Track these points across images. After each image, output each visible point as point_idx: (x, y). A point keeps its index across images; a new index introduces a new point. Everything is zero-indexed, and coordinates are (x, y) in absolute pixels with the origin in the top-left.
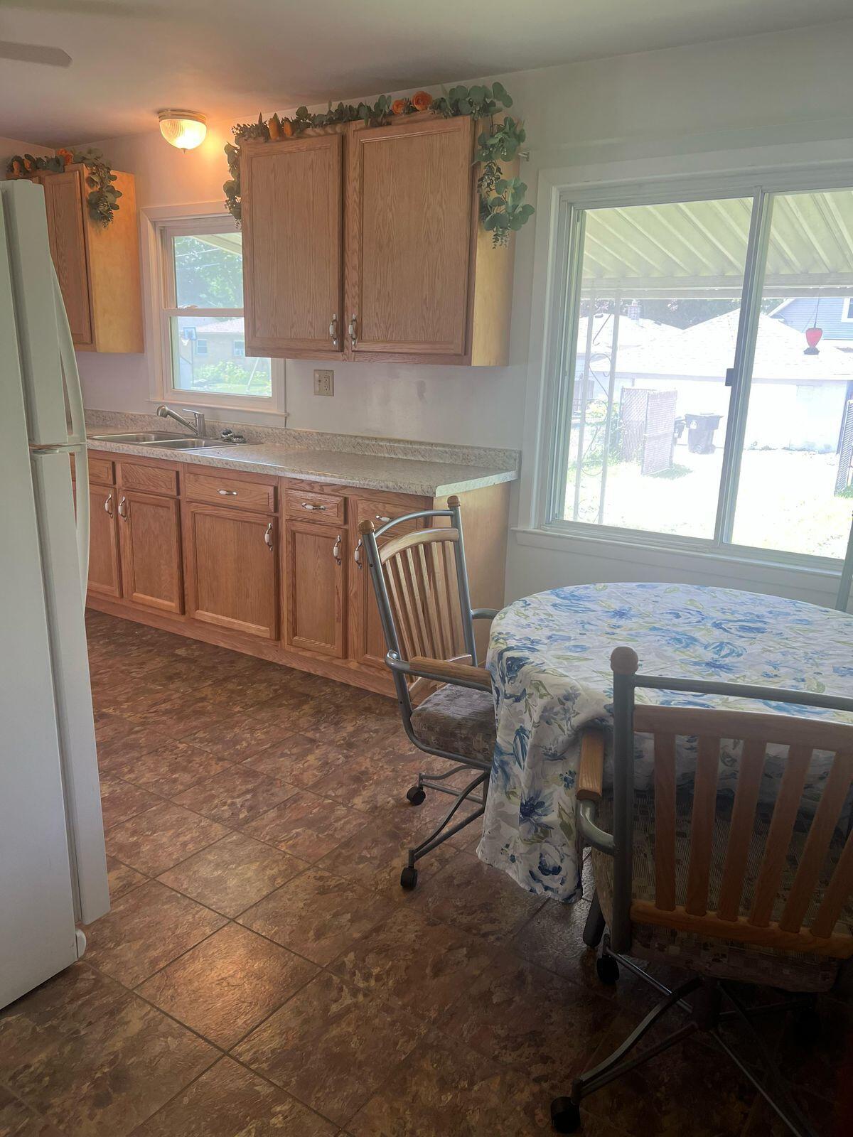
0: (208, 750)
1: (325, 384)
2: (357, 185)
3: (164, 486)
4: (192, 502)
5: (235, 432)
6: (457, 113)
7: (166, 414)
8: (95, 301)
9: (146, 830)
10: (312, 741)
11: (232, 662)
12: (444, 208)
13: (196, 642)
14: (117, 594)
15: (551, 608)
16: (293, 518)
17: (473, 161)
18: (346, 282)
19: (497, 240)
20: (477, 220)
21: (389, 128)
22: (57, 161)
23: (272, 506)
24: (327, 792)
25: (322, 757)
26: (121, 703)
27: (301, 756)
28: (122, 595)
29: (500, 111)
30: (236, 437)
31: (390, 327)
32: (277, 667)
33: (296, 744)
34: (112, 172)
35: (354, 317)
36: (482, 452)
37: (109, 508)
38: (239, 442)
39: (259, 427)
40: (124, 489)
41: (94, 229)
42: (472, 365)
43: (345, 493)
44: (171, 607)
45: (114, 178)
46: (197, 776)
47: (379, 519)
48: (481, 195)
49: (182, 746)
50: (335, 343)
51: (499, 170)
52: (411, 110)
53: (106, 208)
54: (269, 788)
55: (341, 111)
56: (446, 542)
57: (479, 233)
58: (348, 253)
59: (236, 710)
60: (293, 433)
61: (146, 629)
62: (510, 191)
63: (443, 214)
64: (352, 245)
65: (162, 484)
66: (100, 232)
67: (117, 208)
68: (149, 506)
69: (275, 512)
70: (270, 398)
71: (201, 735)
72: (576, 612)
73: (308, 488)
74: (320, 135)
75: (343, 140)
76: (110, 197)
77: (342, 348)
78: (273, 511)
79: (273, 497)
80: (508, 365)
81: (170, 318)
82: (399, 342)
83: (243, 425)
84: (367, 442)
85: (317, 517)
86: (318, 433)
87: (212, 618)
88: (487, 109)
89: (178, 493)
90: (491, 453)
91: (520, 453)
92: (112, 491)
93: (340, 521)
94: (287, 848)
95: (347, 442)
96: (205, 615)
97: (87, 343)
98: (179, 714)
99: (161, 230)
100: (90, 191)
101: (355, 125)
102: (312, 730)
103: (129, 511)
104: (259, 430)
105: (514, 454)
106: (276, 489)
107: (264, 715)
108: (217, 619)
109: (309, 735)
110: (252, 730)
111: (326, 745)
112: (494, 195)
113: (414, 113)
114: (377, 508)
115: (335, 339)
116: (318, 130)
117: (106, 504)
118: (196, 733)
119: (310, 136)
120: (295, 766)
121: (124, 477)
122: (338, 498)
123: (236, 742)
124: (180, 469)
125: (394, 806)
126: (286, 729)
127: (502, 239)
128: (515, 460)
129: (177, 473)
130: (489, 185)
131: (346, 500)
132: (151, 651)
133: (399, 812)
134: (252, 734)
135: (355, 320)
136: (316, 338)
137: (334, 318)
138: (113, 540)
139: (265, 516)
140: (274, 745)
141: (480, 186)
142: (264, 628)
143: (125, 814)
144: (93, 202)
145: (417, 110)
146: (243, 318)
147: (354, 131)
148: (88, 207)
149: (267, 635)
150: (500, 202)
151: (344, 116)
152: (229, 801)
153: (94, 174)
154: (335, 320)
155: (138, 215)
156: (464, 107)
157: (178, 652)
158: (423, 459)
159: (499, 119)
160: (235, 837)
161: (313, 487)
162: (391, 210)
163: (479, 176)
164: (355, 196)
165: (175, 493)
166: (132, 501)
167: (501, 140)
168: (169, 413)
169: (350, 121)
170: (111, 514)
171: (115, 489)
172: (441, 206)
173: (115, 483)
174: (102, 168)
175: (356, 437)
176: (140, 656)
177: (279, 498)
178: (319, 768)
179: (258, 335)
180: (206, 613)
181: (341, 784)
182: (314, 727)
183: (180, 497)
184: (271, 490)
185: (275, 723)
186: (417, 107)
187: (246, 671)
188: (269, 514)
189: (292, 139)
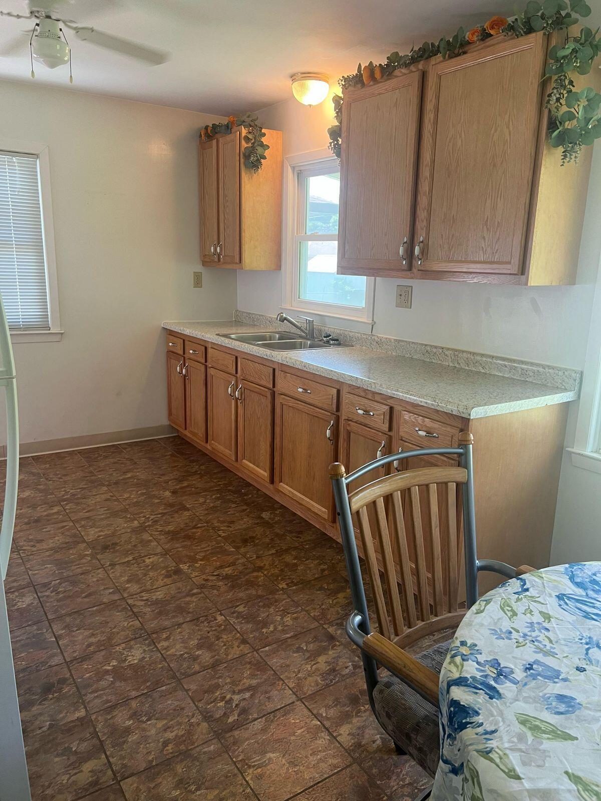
0: (238, 628)
1: (405, 298)
2: (432, 116)
3: (264, 378)
4: (282, 394)
5: (333, 336)
6: (530, 30)
7: (283, 320)
8: (244, 230)
9: (144, 713)
10: (331, 638)
11: (301, 532)
12: (511, 129)
13: (283, 507)
14: (233, 458)
15: (554, 601)
16: (350, 419)
17: (544, 76)
18: (418, 207)
19: (565, 156)
20: (544, 138)
21: (465, 56)
22: (227, 126)
23: (334, 406)
24: (319, 710)
25: (333, 660)
26: (196, 561)
27: (313, 656)
28: (237, 460)
29: (576, 21)
30: (333, 340)
31: (452, 247)
32: (334, 545)
33: (316, 639)
34: (263, 131)
35: (421, 239)
36: (541, 369)
37: (231, 392)
38: (334, 345)
39: (353, 332)
40: (242, 378)
41: (248, 175)
42: (529, 285)
43: (390, 402)
44: (264, 475)
45: (264, 135)
46: (216, 657)
47: (417, 431)
48: (550, 111)
49: (220, 618)
50: (404, 262)
51: (571, 83)
52: (485, 36)
53: (255, 159)
54: (269, 689)
55: (424, 49)
56: (449, 484)
57: (545, 152)
58: (421, 179)
59: (281, 586)
60: (376, 339)
61: (251, 488)
62: (583, 103)
63: (510, 134)
64: (425, 172)
65: (263, 377)
66: (251, 178)
67: (265, 158)
68: (256, 394)
69: (336, 412)
70: (363, 308)
71: (241, 609)
72: (587, 616)
73: (362, 394)
74: (405, 74)
75: (424, 76)
76: (260, 150)
77: (410, 267)
78: (335, 411)
79: (336, 398)
80: (575, 284)
81: (300, 242)
82: (461, 262)
83: (341, 330)
84: (434, 350)
85: (367, 422)
86: (396, 340)
87: (290, 491)
88: (560, 22)
89: (274, 386)
90: (550, 371)
91: (582, 373)
92: (234, 379)
93: (385, 428)
94: (251, 779)
95: (418, 349)
96: (284, 487)
97: (237, 263)
98: (233, 582)
99: (298, 173)
100: (246, 145)
101: (433, 60)
102: (337, 624)
103: (243, 396)
104: (351, 334)
105: (574, 375)
106: (338, 391)
107: (302, 597)
108: (293, 493)
109: (331, 630)
110: (285, 613)
111: (342, 647)
112: (564, 109)
113: (490, 38)
114: (417, 420)
115: (405, 259)
116: (404, 71)
117: (229, 389)
118: (238, 606)
119: (397, 77)
120: (303, 667)
121: (242, 369)
122: (384, 407)
123: (265, 624)
124: (276, 367)
125: (379, 750)
126: (314, 618)
127: (571, 155)
128: (575, 380)
129: (274, 370)
130: (558, 100)
131: (391, 409)
132: (244, 510)
133: (381, 759)
134: (283, 617)
135: (422, 242)
136: (390, 258)
137: (405, 240)
138: (233, 417)
139: (329, 414)
140: (296, 635)
141: (548, 102)
142: (324, 509)
143: (137, 689)
144: (247, 154)
145: (492, 35)
146: (337, 242)
147: (433, 65)
148: (243, 158)
149: (326, 517)
150: (571, 116)
151: (426, 53)
152: (228, 697)
153: (250, 133)
154: (406, 242)
155: (283, 162)
156: (537, 23)
157: (264, 515)
158: (483, 371)
159: (575, 31)
160: (212, 747)
161: (367, 394)
162: (460, 137)
163: (549, 91)
164: (430, 126)
165: (271, 386)
166: (247, 389)
167: (575, 51)
168: (286, 319)
169: (431, 56)
170: (232, 396)
171: (237, 377)
172: (508, 127)
173: (237, 373)
174: (256, 129)
175: (426, 345)
176: (234, 514)
177: (341, 400)
178: (324, 675)
179: (346, 256)
180: (286, 486)
181: (337, 702)
182: (339, 621)
183: (275, 389)
184: (335, 391)
185: (307, 609)
186: (492, 32)
187: (306, 545)
188: (333, 412)
189: (382, 82)
